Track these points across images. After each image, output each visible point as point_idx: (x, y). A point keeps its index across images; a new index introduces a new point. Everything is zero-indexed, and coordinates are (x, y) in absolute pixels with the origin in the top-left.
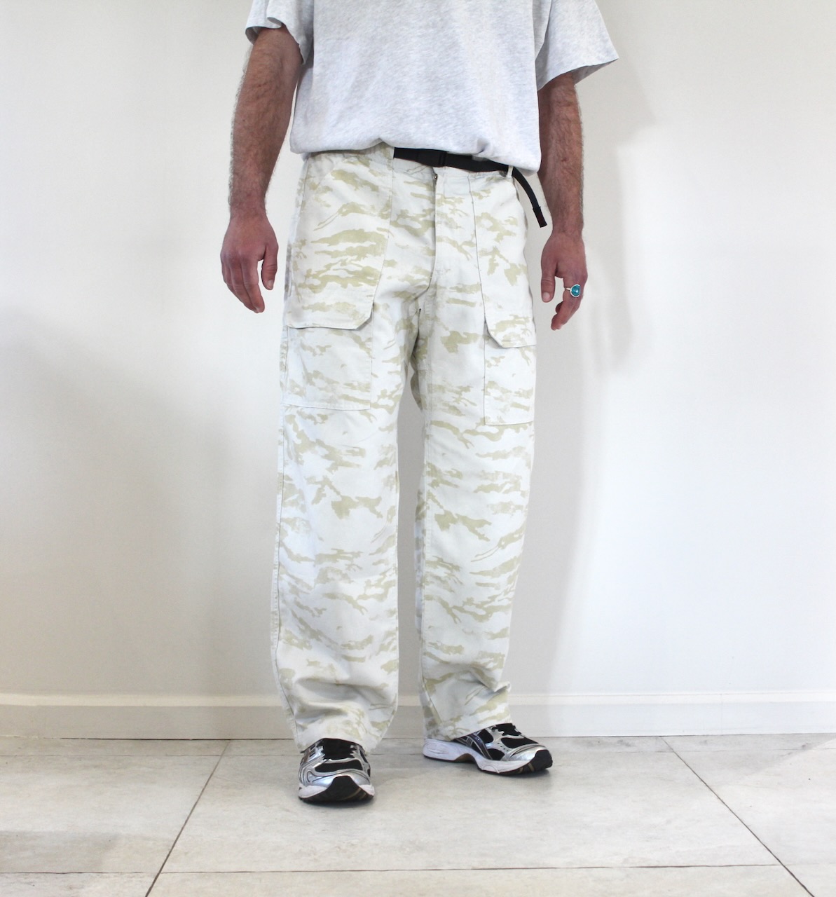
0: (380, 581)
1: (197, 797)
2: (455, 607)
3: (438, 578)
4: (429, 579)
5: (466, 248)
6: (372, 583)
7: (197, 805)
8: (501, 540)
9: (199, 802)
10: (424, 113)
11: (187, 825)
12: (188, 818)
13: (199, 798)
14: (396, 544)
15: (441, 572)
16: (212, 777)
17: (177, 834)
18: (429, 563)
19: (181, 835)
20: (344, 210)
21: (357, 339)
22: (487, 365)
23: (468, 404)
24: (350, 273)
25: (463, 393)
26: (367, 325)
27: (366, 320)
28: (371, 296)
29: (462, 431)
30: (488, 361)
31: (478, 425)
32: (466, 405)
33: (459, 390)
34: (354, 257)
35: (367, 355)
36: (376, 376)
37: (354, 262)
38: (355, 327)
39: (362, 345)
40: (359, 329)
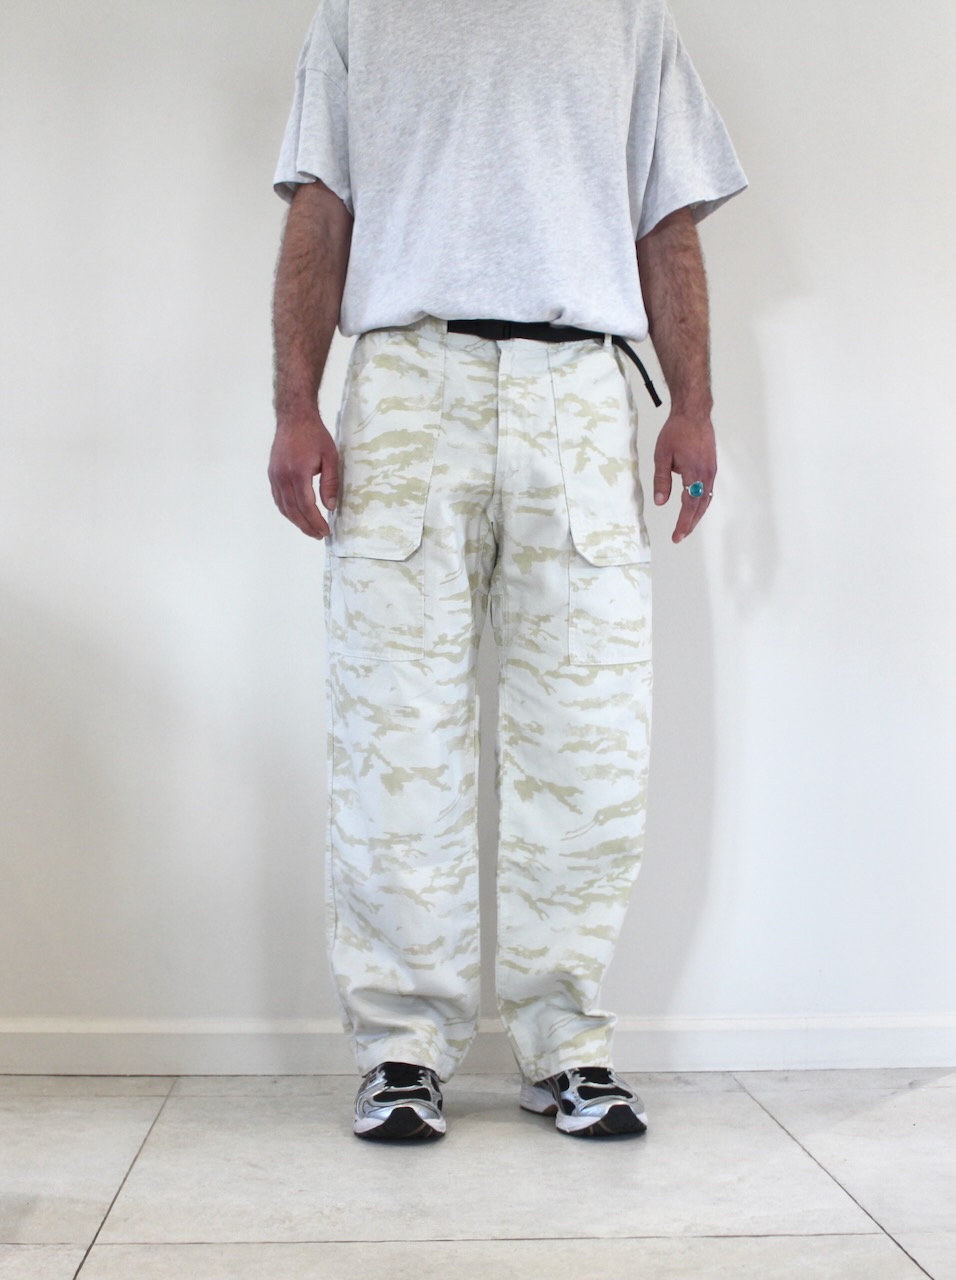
0: (453, 869)
2: (540, 899)
3: (516, 864)
4: (503, 865)
5: (542, 441)
6: (443, 872)
15: (521, 856)
18: (506, 844)
21: (406, 573)
22: (572, 588)
23: (548, 638)
24: (393, 487)
25: (542, 623)
26: (417, 555)
27: (415, 548)
28: (420, 518)
29: (542, 672)
30: (574, 584)
31: (561, 665)
32: (545, 639)
33: (536, 620)
34: (397, 466)
35: (418, 592)
36: (431, 618)
37: (397, 473)
38: (403, 558)
39: (412, 579)
40: (407, 560)
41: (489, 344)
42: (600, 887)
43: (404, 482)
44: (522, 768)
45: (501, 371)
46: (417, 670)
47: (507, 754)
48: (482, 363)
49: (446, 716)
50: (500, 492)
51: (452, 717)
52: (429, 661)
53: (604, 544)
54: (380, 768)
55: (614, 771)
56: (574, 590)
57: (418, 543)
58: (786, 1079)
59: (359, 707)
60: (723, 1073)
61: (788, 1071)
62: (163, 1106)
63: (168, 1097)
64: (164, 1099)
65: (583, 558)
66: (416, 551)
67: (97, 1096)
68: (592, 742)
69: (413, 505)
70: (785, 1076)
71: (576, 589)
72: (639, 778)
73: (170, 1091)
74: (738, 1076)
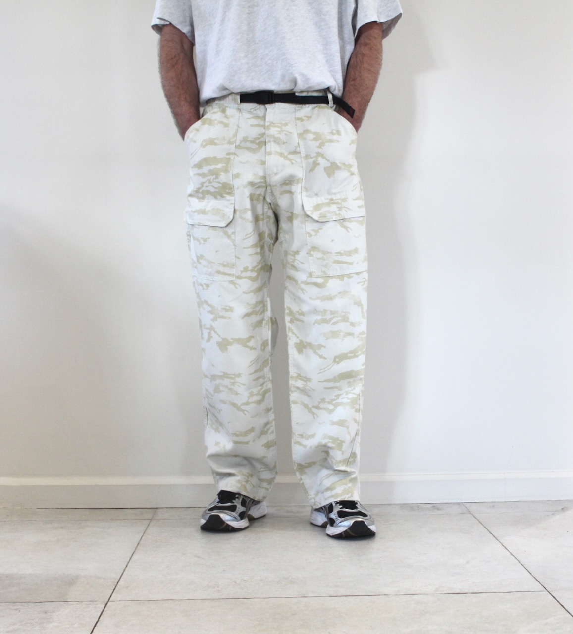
0: (259, 391)
1: (134, 549)
2: (313, 407)
3: (298, 388)
4: (293, 389)
5: (291, 156)
6: (254, 393)
7: (134, 554)
8: (335, 357)
9: (136, 552)
10: (252, 66)
11: (127, 568)
12: (128, 563)
13: (136, 549)
14: (270, 365)
15: (300, 384)
16: (145, 535)
17: (121, 574)
18: (292, 377)
19: (123, 575)
20: (204, 143)
21: (226, 233)
22: (307, 235)
23: (299, 263)
24: (215, 188)
25: (296, 255)
26: (231, 223)
27: (230, 220)
28: (232, 204)
29: (299, 282)
30: (308, 233)
31: (308, 277)
32: (298, 264)
33: (293, 253)
34: (214, 177)
35: (232, 244)
36: (239, 258)
37: (215, 180)
38: (224, 226)
39: (229, 237)
40: (226, 227)
41: (262, 106)
42: (342, 398)
43: (220, 185)
44: (297, 335)
45: (267, 120)
46: (232, 286)
47: (290, 329)
48: (257, 117)
49: (250, 310)
50: (270, 185)
51: (253, 311)
52: (239, 282)
53: (324, 209)
54: (216, 338)
55: (342, 334)
56: (309, 236)
57: (231, 217)
58: (493, 506)
59: (205, 306)
60: (459, 503)
61: (495, 502)
62: (149, 525)
63: (151, 520)
64: (149, 521)
65: (312, 219)
66: (231, 222)
67: (112, 519)
68: (328, 319)
69: (228, 197)
70: (493, 505)
71: (310, 236)
72: (358, 337)
73: (153, 517)
74: (467, 505)
